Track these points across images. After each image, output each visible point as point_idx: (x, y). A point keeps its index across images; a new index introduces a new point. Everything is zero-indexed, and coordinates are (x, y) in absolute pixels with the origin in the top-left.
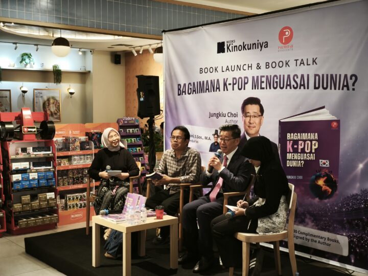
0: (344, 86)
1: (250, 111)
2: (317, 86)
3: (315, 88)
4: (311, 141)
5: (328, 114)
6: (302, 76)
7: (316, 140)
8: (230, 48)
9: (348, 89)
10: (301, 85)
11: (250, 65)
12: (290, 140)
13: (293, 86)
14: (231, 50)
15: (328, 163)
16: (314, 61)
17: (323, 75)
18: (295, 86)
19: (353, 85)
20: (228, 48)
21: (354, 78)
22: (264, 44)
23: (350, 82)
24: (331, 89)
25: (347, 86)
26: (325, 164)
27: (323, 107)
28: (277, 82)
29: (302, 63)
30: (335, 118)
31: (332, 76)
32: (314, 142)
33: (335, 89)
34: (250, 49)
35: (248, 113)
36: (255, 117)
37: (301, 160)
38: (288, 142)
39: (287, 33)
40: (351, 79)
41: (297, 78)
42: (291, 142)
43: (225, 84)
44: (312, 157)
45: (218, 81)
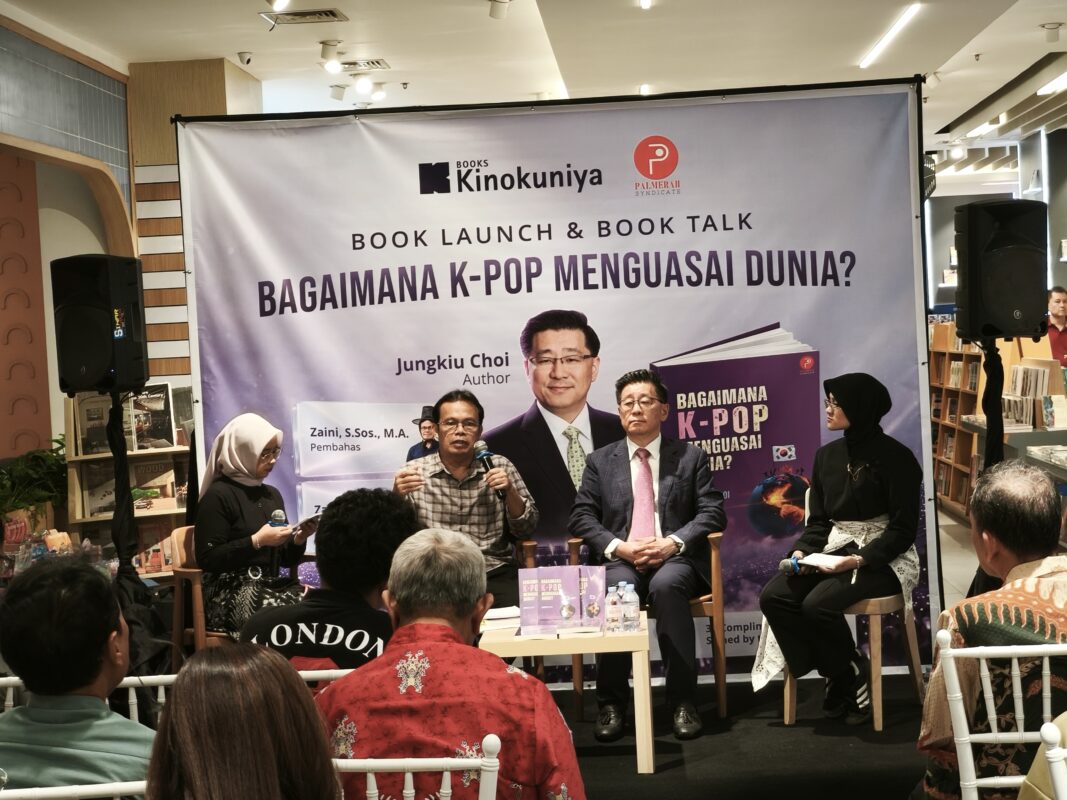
0: (826, 277)
1: (552, 347)
2: (755, 277)
3: (751, 282)
4: (749, 406)
5: (792, 340)
6: (713, 256)
7: (763, 402)
8: (471, 180)
9: (837, 283)
10: (710, 277)
12: (686, 411)
14: (474, 185)
15: (792, 452)
16: (743, 221)
17: (770, 254)
18: (694, 278)
19: (847, 275)
20: (462, 180)
21: (848, 259)
22: (589, 177)
23: (841, 268)
24: (792, 283)
25: (835, 277)
27: (776, 326)
28: (637, 271)
29: (710, 223)
30: (809, 349)
31: (792, 255)
33: (804, 282)
34: (544, 184)
35: (548, 351)
36: (571, 360)
38: (681, 415)
39: (659, 152)
40: (842, 260)
41: (699, 259)
42: (691, 414)
43: (457, 280)
44: (755, 443)
45: (429, 270)
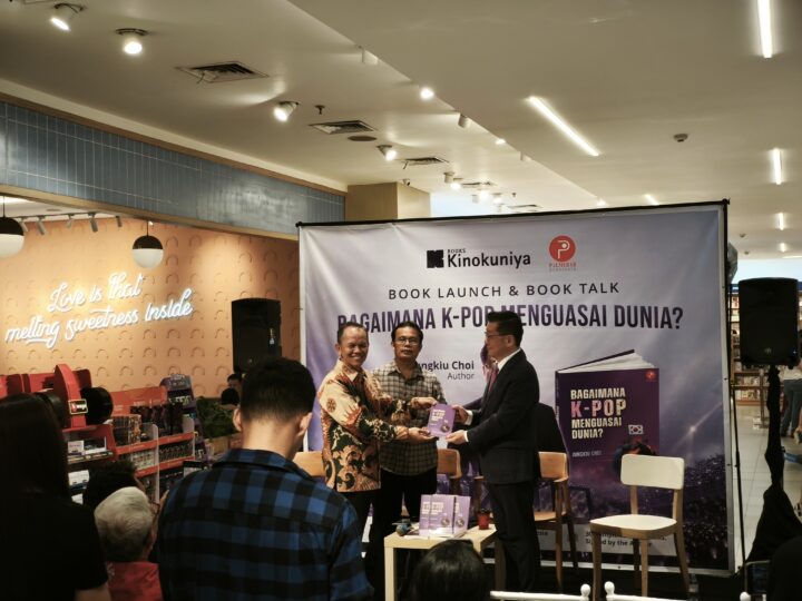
0: (663, 323)
2: (620, 321)
3: (617, 324)
4: (614, 399)
5: (641, 361)
6: (595, 308)
7: (622, 398)
8: (456, 260)
9: (670, 327)
10: (592, 320)
11: (496, 289)
12: (576, 400)
13: (580, 321)
14: (457, 263)
15: (641, 429)
16: (613, 288)
17: (629, 308)
18: (583, 321)
19: (677, 321)
20: (450, 260)
21: (678, 312)
22: (522, 259)
23: (673, 318)
24: (643, 326)
25: (669, 323)
26: (636, 430)
27: (632, 352)
28: (549, 316)
29: (593, 288)
30: (651, 366)
31: (643, 309)
32: (618, 401)
33: (650, 326)
34: (497, 264)
37: (597, 428)
38: (573, 403)
39: (564, 246)
40: (674, 313)
41: (586, 309)
42: (579, 402)
43: (446, 318)
44: (617, 422)
45: (430, 311)
